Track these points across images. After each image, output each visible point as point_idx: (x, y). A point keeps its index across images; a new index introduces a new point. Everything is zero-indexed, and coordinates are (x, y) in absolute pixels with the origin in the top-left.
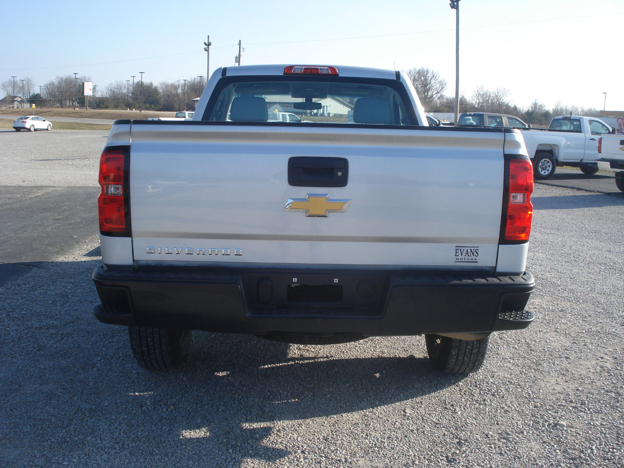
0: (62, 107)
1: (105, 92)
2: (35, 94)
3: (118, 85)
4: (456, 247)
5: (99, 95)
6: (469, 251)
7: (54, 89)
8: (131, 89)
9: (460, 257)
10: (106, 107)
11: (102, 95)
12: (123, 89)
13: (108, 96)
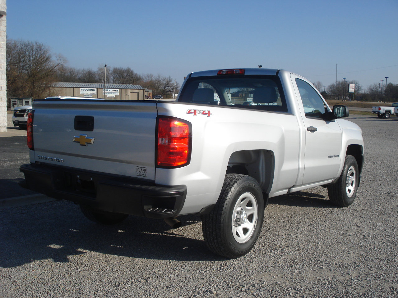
0: (338, 100)
1: (367, 90)
2: (323, 91)
3: (375, 86)
4: (137, 167)
5: (362, 92)
6: (142, 170)
7: (334, 88)
8: (384, 88)
9: (138, 173)
10: (367, 100)
11: (365, 92)
12: (378, 88)
13: (368, 93)
